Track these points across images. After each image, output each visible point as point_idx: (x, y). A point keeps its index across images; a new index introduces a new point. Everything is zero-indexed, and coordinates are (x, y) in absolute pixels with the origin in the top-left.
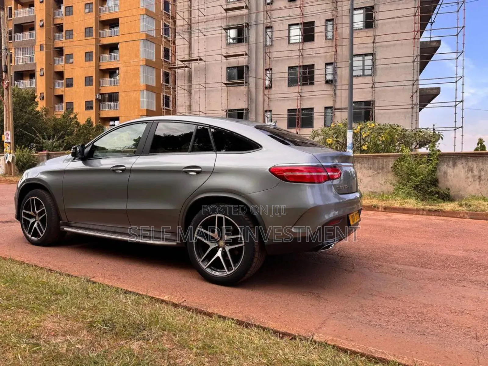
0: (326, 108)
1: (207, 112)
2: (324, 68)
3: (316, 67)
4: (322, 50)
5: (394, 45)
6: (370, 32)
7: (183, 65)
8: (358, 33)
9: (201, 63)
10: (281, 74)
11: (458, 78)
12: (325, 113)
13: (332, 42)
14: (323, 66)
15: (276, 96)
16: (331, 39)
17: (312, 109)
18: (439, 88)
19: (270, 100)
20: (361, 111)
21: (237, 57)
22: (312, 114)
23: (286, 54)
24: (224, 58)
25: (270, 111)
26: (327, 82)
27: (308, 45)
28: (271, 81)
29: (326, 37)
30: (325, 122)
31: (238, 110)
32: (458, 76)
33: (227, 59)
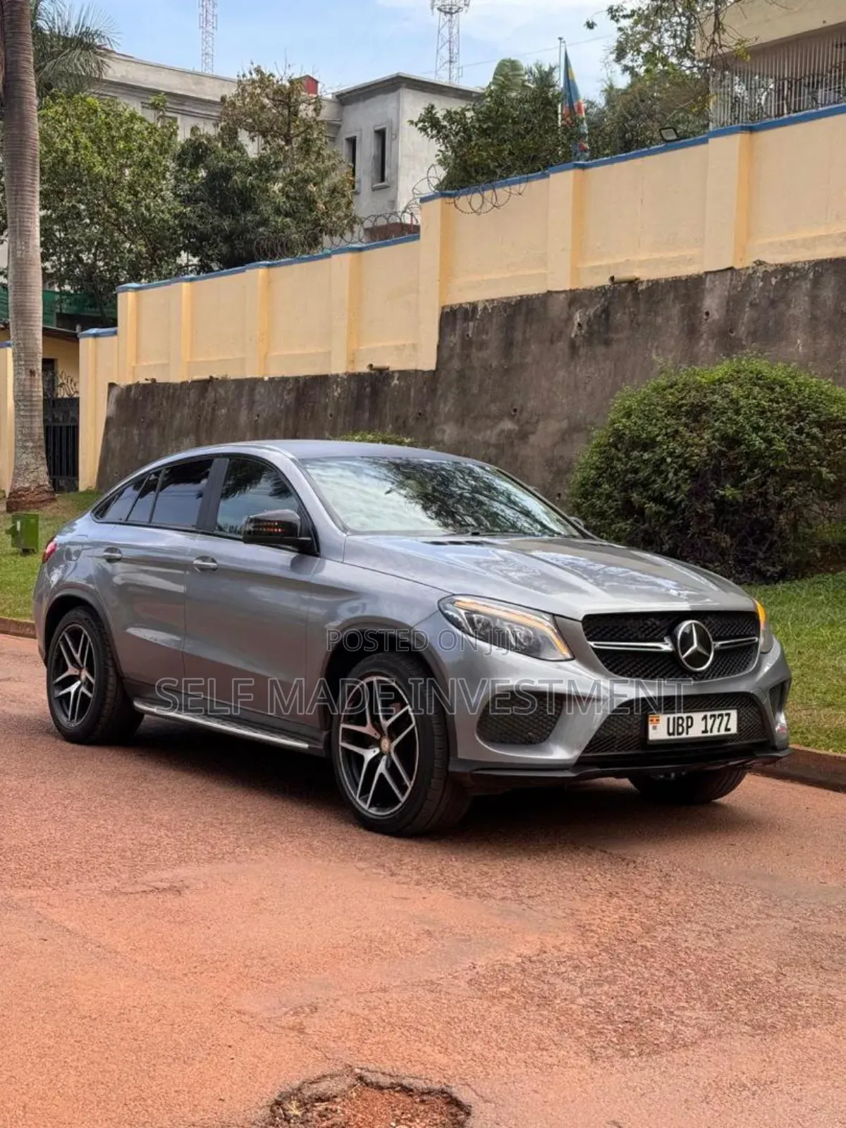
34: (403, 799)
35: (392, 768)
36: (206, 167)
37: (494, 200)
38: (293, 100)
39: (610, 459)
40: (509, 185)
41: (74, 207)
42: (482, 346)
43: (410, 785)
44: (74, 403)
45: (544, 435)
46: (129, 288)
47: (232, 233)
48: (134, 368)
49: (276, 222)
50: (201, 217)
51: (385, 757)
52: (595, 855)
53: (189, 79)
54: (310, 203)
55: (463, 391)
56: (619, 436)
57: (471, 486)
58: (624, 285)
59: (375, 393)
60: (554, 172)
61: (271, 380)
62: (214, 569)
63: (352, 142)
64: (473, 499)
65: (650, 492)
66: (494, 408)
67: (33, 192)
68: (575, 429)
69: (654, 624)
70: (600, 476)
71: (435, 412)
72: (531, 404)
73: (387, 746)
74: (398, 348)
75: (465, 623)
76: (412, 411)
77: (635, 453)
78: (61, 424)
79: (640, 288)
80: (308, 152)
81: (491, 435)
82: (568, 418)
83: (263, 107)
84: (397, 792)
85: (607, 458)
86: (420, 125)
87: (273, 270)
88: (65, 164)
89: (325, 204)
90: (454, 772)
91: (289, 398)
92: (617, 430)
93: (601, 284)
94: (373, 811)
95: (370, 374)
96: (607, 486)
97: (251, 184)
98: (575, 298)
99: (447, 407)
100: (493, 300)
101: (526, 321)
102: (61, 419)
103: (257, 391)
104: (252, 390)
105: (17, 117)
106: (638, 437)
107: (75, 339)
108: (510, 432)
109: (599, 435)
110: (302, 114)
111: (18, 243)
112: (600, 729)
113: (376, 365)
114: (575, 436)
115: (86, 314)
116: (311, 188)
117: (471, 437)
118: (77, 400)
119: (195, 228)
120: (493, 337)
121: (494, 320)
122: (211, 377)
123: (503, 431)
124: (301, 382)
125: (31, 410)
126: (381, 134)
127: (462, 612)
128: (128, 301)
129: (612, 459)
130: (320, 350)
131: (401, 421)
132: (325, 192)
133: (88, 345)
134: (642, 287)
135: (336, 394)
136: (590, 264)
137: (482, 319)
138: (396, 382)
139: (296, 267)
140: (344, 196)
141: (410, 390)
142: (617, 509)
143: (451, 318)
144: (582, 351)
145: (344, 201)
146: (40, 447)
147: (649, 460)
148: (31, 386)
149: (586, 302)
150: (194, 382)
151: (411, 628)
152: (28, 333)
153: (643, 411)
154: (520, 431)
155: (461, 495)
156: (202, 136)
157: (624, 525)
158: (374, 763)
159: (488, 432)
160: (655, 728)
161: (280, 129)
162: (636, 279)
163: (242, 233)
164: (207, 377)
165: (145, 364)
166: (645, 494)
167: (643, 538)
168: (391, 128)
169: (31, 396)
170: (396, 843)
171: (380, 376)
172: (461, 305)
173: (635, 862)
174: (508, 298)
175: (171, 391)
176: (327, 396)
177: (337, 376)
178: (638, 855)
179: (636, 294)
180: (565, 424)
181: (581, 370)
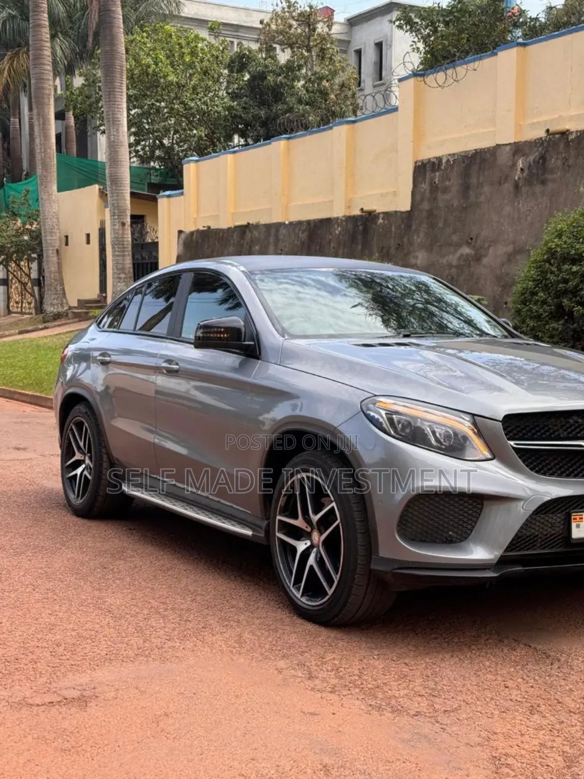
34: (330, 592)
35: (320, 561)
36: (249, 73)
37: (454, 77)
38: (312, 20)
39: (544, 273)
40: (466, 64)
41: (153, 104)
42: (446, 190)
43: (336, 578)
44: (155, 245)
45: (494, 256)
46: (192, 160)
47: (267, 119)
48: (195, 219)
49: (299, 109)
50: (244, 108)
51: (315, 550)
52: (519, 650)
53: (242, 13)
54: (324, 94)
55: (432, 226)
56: (552, 253)
57: (425, 299)
58: (557, 136)
59: (366, 231)
60: (501, 50)
61: (291, 223)
62: (177, 371)
63: (359, 53)
64: (425, 310)
65: (578, 298)
66: (455, 238)
67: (122, 92)
68: (519, 251)
69: (577, 422)
70: (537, 286)
71: (411, 244)
72: (485, 233)
73: (317, 539)
74: (382, 195)
75: (386, 425)
76: (393, 243)
77: (566, 267)
78: (147, 261)
79: (570, 138)
80: (323, 58)
81: (453, 259)
82: (514, 243)
83: (290, 26)
84: (325, 584)
85: (542, 272)
86: (397, 23)
87: (291, 141)
88: (148, 74)
89: (336, 96)
90: (376, 570)
91: (303, 236)
92: (550, 248)
93: (539, 137)
94: (304, 600)
95: (361, 216)
96: (542, 294)
97: (281, 82)
98: (518, 149)
99: (419, 238)
100: (454, 154)
101: (480, 169)
102: (147, 257)
103: (280, 232)
104: (277, 231)
105: (109, 37)
106: (568, 254)
107: (155, 200)
108: (468, 255)
109: (537, 254)
110: (319, 30)
111: (112, 130)
112: (522, 528)
113: (365, 209)
114: (519, 257)
115: (168, 183)
116: (325, 83)
117: (438, 261)
118: (157, 243)
119: (240, 117)
120: (454, 183)
121: (455, 169)
122: (248, 223)
123: (462, 255)
124: (312, 225)
125: (123, 251)
126: (379, 46)
127: (383, 413)
128: (191, 170)
129: (547, 272)
130: (327, 200)
131: (385, 251)
132: (336, 87)
133: (164, 203)
134: (571, 137)
135: (337, 232)
136: (530, 121)
137: (446, 169)
138: (381, 221)
139: (308, 138)
140: (350, 89)
141: (391, 226)
142: (551, 313)
143: (422, 170)
144: (524, 190)
145: (350, 93)
146: (130, 277)
147: (577, 272)
148: (123, 234)
149: (527, 151)
150: (236, 227)
151: (336, 428)
152: (118, 194)
153: (572, 233)
154: (476, 254)
155: (413, 306)
156: (245, 49)
157: (558, 325)
158: (306, 554)
159: (451, 257)
160: (578, 526)
161: (303, 42)
162: (567, 131)
163: (275, 119)
164: (245, 223)
165: (203, 215)
166: (574, 299)
167: (573, 336)
168: (387, 40)
169: (123, 241)
170: (324, 633)
171: (369, 217)
172: (429, 159)
173: (559, 660)
174: (466, 152)
175: (221, 234)
176: (331, 234)
177: (338, 218)
178: (562, 652)
179: (567, 143)
180: (510, 248)
181: (523, 206)
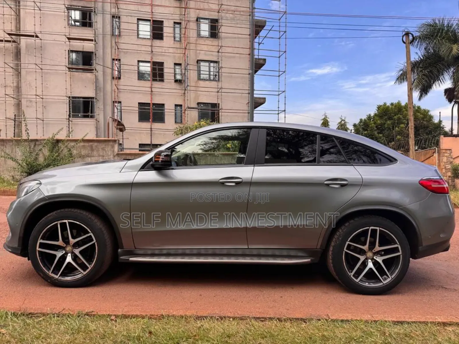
0: (176, 106)
1: (44, 97)
2: (173, 67)
3: (165, 65)
4: (171, 50)
5: (234, 57)
6: (215, 42)
7: (10, 39)
8: (204, 41)
9: (38, 41)
10: (130, 66)
11: (280, 92)
12: (175, 110)
13: (180, 44)
14: (172, 66)
15: (125, 88)
16: (178, 41)
17: (163, 105)
18: (265, 98)
19: (120, 92)
20: (209, 112)
21: (82, 41)
22: (164, 110)
23: (135, 47)
24: (67, 40)
25: (120, 102)
26: (176, 81)
27: (157, 42)
28: (119, 72)
29: (175, 38)
30: (176, 119)
31: (84, 98)
32: (280, 90)
33: (70, 42)
